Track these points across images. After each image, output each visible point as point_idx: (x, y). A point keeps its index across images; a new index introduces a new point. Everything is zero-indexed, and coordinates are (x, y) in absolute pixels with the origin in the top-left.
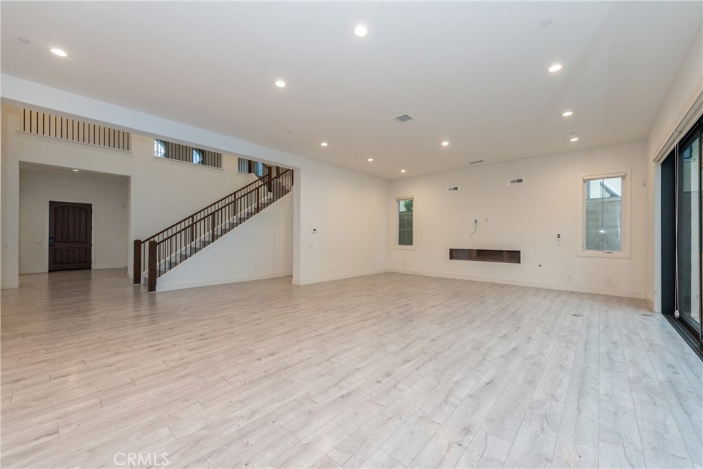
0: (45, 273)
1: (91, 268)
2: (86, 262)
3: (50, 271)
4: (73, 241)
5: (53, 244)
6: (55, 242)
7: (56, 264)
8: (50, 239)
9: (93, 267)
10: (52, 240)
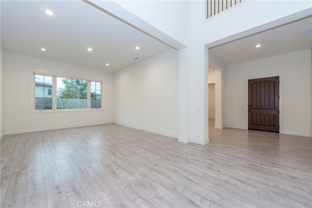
0: (246, 130)
1: (279, 132)
2: (274, 126)
3: (249, 129)
4: (264, 108)
5: (251, 110)
6: (252, 109)
7: (252, 124)
8: (249, 106)
9: (281, 132)
10: (250, 107)
